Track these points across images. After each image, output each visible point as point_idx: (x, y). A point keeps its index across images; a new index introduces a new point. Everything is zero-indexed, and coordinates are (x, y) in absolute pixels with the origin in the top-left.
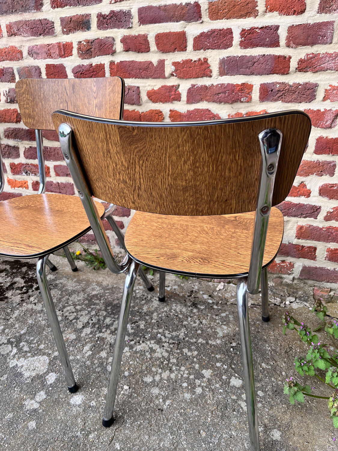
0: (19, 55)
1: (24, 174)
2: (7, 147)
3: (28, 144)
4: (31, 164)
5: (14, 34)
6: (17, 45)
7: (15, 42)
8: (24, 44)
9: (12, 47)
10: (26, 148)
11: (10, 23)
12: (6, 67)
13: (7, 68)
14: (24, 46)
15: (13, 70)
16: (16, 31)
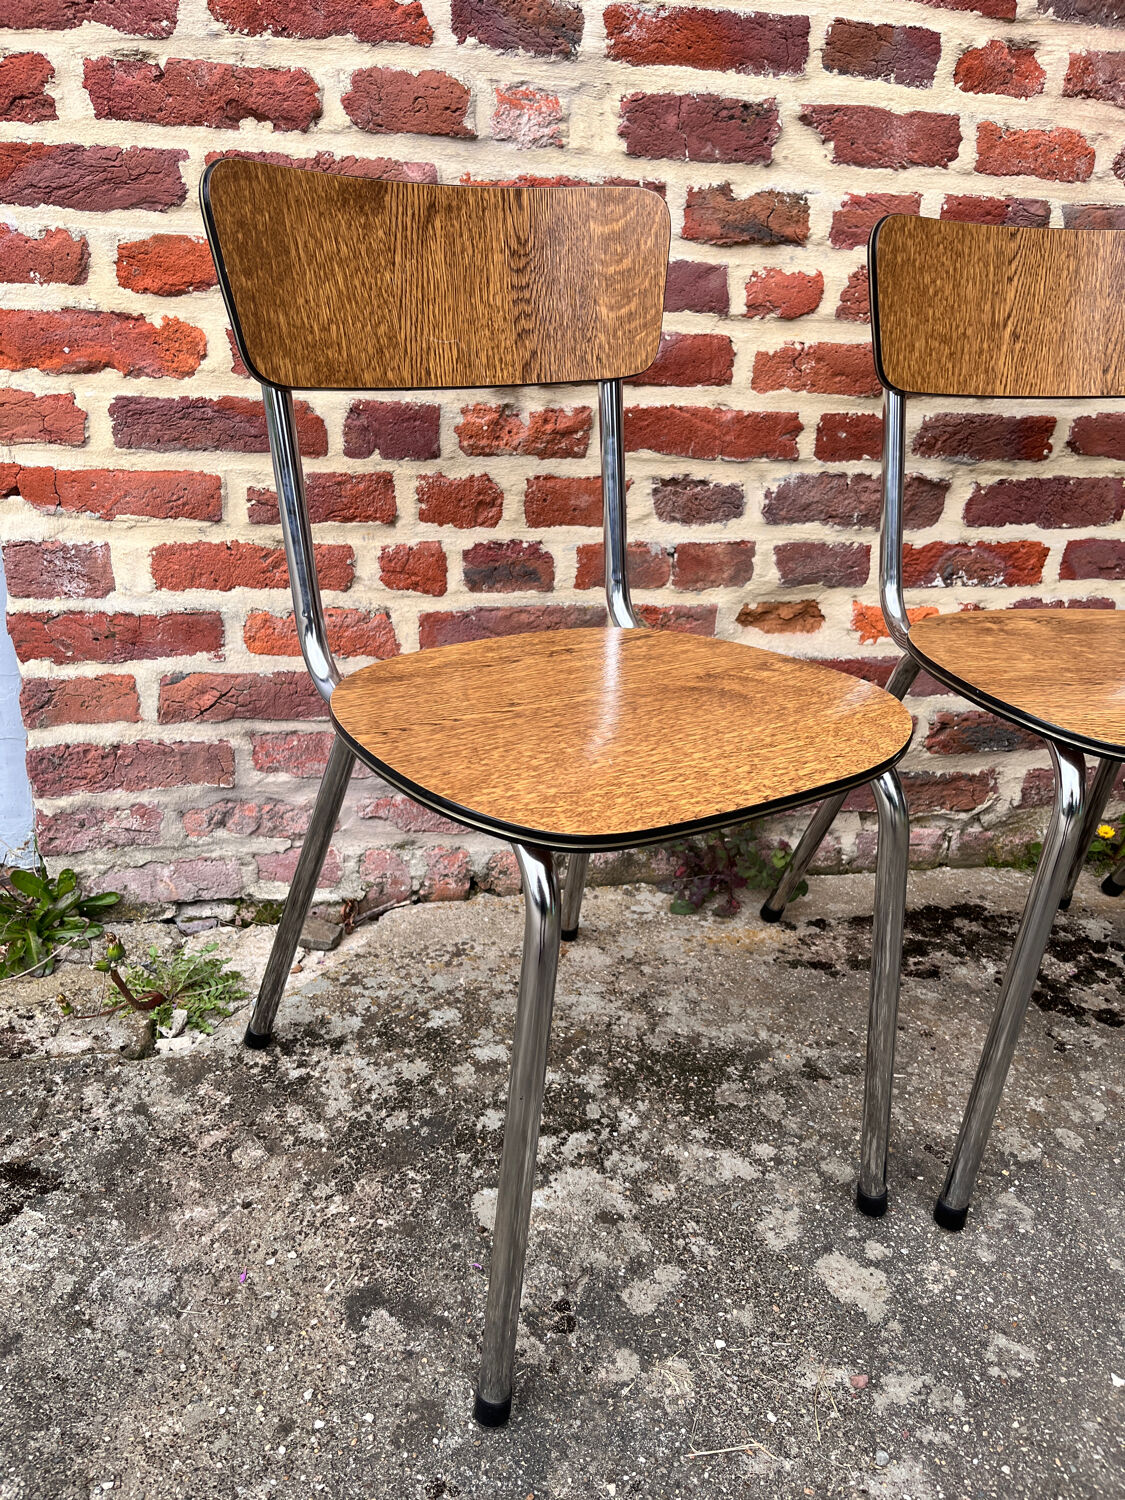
0: (1081, 165)
1: (939, 581)
2: (916, 483)
3: (995, 473)
4: (980, 545)
5: (1086, 92)
6: (1087, 131)
7: (1083, 117)
8: (1110, 132)
9: (1071, 133)
10: (979, 487)
11: (1089, 52)
12: (1020, 195)
13: (1022, 202)
14: (1107, 138)
15: (1048, 211)
16: (1100, 82)
